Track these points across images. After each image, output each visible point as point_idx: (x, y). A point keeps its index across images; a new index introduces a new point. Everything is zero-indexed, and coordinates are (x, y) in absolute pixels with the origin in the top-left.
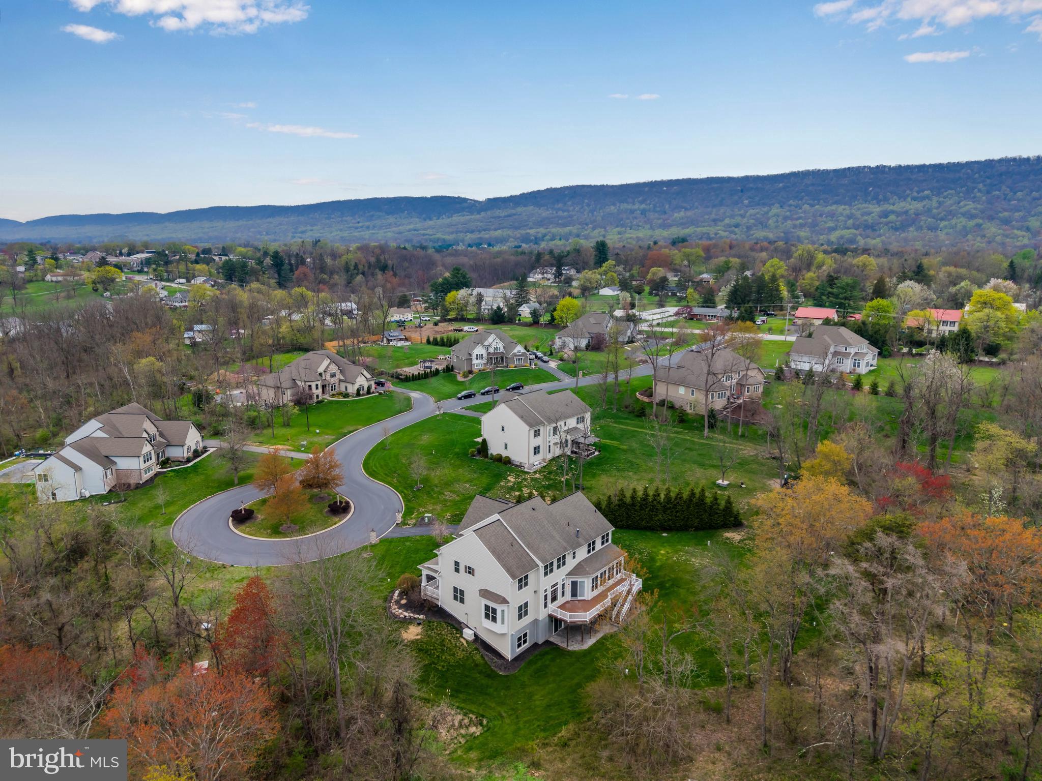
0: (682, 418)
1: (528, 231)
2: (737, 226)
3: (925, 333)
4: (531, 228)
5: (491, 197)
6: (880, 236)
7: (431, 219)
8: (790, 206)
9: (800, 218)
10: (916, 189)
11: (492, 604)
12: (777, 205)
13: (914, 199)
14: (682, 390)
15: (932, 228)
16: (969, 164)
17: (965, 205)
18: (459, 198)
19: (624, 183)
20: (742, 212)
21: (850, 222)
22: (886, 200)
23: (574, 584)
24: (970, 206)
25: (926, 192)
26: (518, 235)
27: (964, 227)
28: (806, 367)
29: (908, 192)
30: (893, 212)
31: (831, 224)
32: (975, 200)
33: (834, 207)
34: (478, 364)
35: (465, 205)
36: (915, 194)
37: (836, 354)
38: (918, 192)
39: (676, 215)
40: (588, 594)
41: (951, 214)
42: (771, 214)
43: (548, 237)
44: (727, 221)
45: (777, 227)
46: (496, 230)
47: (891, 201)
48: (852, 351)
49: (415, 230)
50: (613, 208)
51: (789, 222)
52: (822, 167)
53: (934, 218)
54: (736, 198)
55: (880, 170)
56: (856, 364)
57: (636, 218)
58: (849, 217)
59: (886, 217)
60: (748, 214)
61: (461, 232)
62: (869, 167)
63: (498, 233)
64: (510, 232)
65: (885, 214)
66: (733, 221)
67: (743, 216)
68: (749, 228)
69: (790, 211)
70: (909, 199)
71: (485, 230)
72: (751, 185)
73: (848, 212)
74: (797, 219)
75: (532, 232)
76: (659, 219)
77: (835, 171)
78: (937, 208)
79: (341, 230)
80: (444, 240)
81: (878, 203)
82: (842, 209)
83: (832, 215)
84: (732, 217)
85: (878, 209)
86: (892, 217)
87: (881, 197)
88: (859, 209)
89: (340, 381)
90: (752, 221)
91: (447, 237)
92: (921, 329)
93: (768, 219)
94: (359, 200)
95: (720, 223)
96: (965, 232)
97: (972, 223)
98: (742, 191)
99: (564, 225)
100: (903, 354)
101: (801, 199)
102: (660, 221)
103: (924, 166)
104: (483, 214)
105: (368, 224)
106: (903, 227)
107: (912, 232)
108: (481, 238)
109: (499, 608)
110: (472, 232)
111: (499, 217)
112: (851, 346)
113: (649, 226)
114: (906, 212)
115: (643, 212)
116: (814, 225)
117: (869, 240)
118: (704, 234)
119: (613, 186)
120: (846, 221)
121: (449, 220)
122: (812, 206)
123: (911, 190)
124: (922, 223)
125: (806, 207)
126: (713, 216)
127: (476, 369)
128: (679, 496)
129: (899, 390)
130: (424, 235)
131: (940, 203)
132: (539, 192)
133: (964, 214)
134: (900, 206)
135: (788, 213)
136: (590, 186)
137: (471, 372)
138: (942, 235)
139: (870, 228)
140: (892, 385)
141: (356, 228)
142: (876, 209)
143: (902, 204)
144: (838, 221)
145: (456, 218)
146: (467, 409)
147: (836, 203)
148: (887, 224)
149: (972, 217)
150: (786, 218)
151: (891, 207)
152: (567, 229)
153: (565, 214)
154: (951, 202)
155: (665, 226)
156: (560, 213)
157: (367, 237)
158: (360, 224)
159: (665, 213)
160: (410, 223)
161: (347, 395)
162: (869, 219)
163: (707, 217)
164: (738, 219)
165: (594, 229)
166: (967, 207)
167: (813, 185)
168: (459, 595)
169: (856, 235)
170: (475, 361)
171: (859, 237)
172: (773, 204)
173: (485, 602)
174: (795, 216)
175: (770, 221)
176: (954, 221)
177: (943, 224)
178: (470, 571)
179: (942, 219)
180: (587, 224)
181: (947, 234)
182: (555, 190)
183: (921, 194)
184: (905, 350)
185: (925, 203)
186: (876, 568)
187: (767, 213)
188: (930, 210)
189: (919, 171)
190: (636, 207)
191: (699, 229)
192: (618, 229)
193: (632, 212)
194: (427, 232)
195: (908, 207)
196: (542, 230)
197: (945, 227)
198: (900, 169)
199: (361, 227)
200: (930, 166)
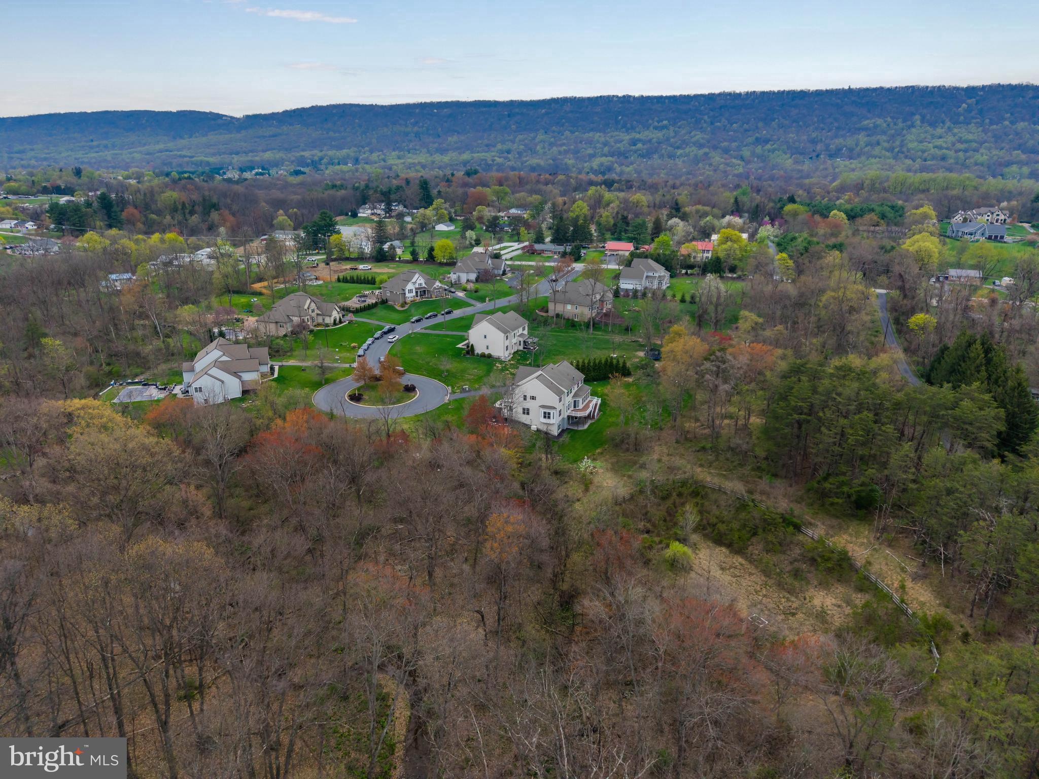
0: (572, 324)
1: (303, 153)
2: (509, 152)
3: (692, 260)
4: (303, 150)
5: (250, 113)
6: (632, 163)
7: (182, 138)
8: (554, 132)
9: (563, 144)
10: (656, 119)
11: (547, 411)
12: (542, 131)
13: (656, 128)
14: (569, 307)
15: (671, 156)
16: (696, 97)
17: (695, 135)
18: (211, 113)
19: (394, 103)
20: (511, 137)
21: (606, 149)
22: (633, 128)
23: (575, 402)
24: (698, 136)
25: (665, 122)
26: (293, 158)
27: (696, 155)
28: (630, 287)
29: (650, 121)
30: (639, 140)
31: (590, 151)
32: (702, 130)
33: (591, 134)
34: (410, 296)
35: (220, 121)
36: (656, 124)
37: (647, 277)
38: (658, 122)
39: (450, 139)
40: (581, 406)
41: (685, 143)
42: (537, 140)
43: (325, 161)
44: (499, 146)
45: (545, 153)
46: (264, 151)
47: (637, 129)
48: (657, 275)
49: (167, 151)
50: (385, 130)
51: (555, 148)
52: (578, 95)
53: (671, 146)
54: (504, 122)
55: (627, 100)
56: (660, 283)
57: (411, 141)
58: (605, 144)
59: (635, 145)
60: (517, 139)
61: (224, 153)
62: (617, 97)
63: (268, 155)
64: (279, 155)
65: (634, 142)
66: (505, 147)
67: (513, 142)
68: (520, 154)
69: (554, 137)
70: (651, 128)
71: (252, 151)
72: (517, 110)
73: (603, 139)
74: (562, 145)
75: (307, 154)
76: (435, 143)
77: (589, 98)
78: (674, 137)
79: (72, 150)
80: (208, 164)
81: (627, 131)
82: (598, 136)
83: (590, 142)
84: (503, 142)
85: (628, 137)
86: (639, 145)
87: (629, 125)
88: (612, 137)
89: (318, 315)
90: (522, 147)
91: (211, 160)
92: (689, 256)
93: (536, 145)
94: (86, 113)
95: (493, 149)
96: (696, 161)
97: (701, 152)
98: (509, 116)
99: (339, 148)
100: (683, 275)
101: (563, 125)
102: (436, 145)
103: (661, 97)
104: (244, 133)
105: (105, 142)
106: (648, 155)
107: (656, 161)
108: (251, 161)
109: (552, 412)
110: (237, 153)
111: (264, 137)
112: (656, 271)
113: (425, 150)
114: (650, 141)
115: (417, 135)
116: (576, 152)
117: (624, 168)
118: (482, 160)
119: (382, 107)
120: (602, 148)
121: (204, 139)
122: (572, 132)
123: (653, 119)
124: (663, 151)
125: (567, 133)
126: (486, 142)
127: (408, 300)
128: (600, 362)
129: (688, 298)
130: (180, 156)
131: (676, 133)
132: (303, 110)
133: (694, 144)
134: (645, 135)
135: (552, 140)
136: (358, 105)
137: (406, 303)
138: (679, 162)
139: (622, 155)
140: (683, 296)
141: (91, 147)
142: (626, 137)
143: (647, 133)
144: (595, 147)
145: (213, 137)
146: (426, 328)
147: (592, 130)
148: (635, 152)
149: (701, 146)
150: (551, 145)
151: (638, 136)
152: (345, 152)
153: (337, 135)
154: (683, 132)
155: (443, 151)
156: (331, 134)
157: (109, 158)
158: (95, 143)
159: (439, 136)
160: (158, 142)
161: (327, 325)
162: (621, 146)
163: (480, 142)
164: (508, 146)
165: (371, 152)
166: (697, 137)
167: (572, 112)
168: (526, 411)
169: (612, 162)
170: (407, 295)
171: (616, 165)
172: (538, 130)
173: (543, 410)
174: (559, 143)
175: (538, 148)
176: (687, 150)
177: (679, 152)
178: (533, 398)
179: (678, 148)
180: (363, 147)
181: (684, 162)
182: (321, 108)
183: (660, 124)
184: (684, 271)
185: (664, 131)
186: (718, 363)
187: (534, 139)
188: (668, 139)
189: (658, 102)
190: (409, 129)
191: (475, 155)
192: (397, 152)
193: (407, 134)
194: (184, 153)
195: (651, 136)
196: (317, 153)
197: (681, 155)
198: (643, 100)
199: (98, 146)
200: (667, 97)
